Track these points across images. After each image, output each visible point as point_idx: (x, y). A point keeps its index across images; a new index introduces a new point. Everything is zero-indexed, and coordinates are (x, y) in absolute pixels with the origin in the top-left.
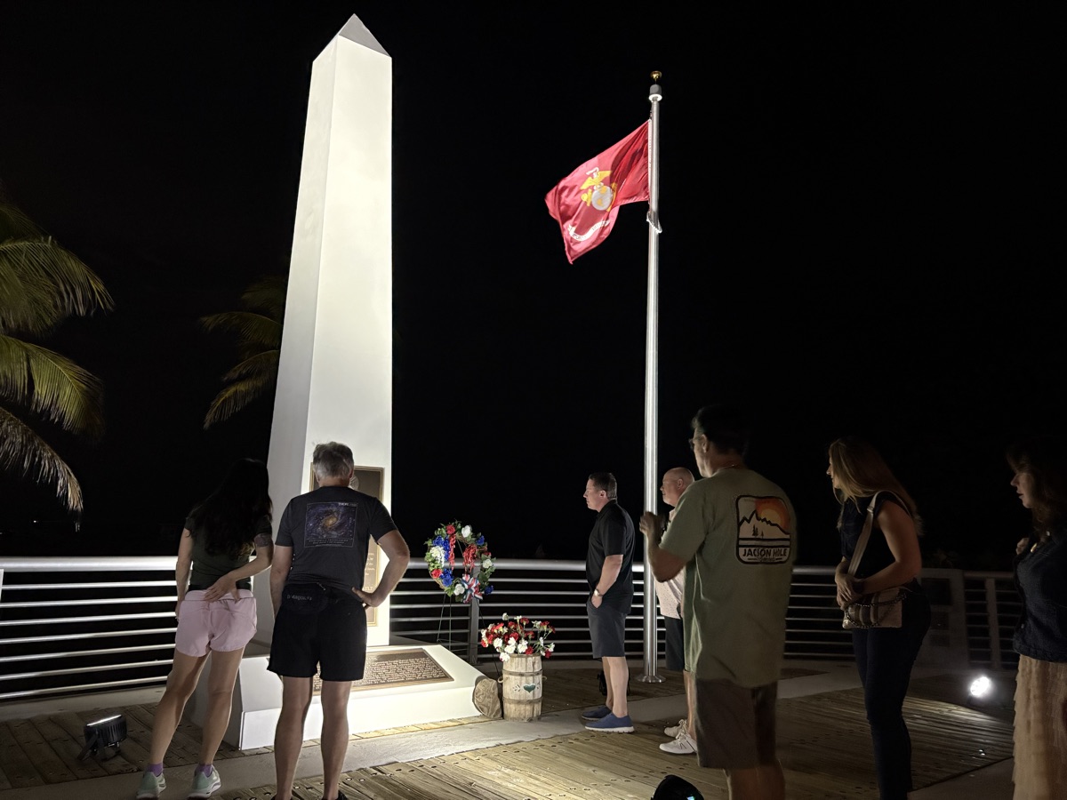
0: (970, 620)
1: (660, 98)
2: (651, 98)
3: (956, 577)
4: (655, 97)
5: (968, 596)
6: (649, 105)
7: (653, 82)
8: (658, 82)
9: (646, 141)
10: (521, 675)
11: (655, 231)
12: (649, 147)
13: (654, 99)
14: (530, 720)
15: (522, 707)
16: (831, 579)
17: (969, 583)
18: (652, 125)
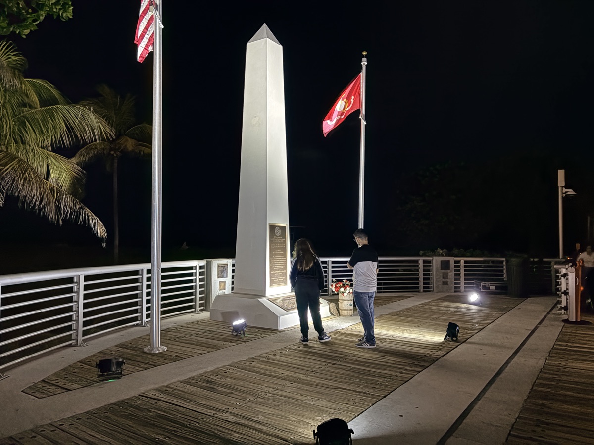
0: (456, 275)
1: (366, 63)
2: (362, 63)
3: (452, 259)
4: (364, 63)
5: (455, 266)
6: (361, 66)
7: (363, 56)
8: (366, 57)
9: (360, 83)
10: (349, 300)
11: (364, 123)
12: (361, 85)
13: (364, 64)
14: (351, 316)
15: (349, 311)
16: (417, 261)
17: (456, 262)
18: (363, 75)
